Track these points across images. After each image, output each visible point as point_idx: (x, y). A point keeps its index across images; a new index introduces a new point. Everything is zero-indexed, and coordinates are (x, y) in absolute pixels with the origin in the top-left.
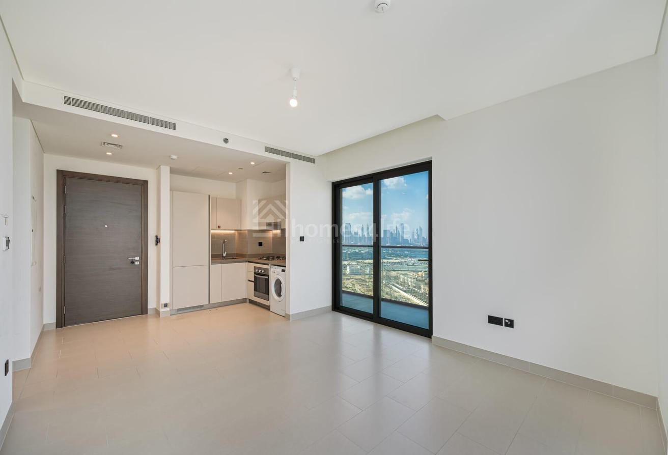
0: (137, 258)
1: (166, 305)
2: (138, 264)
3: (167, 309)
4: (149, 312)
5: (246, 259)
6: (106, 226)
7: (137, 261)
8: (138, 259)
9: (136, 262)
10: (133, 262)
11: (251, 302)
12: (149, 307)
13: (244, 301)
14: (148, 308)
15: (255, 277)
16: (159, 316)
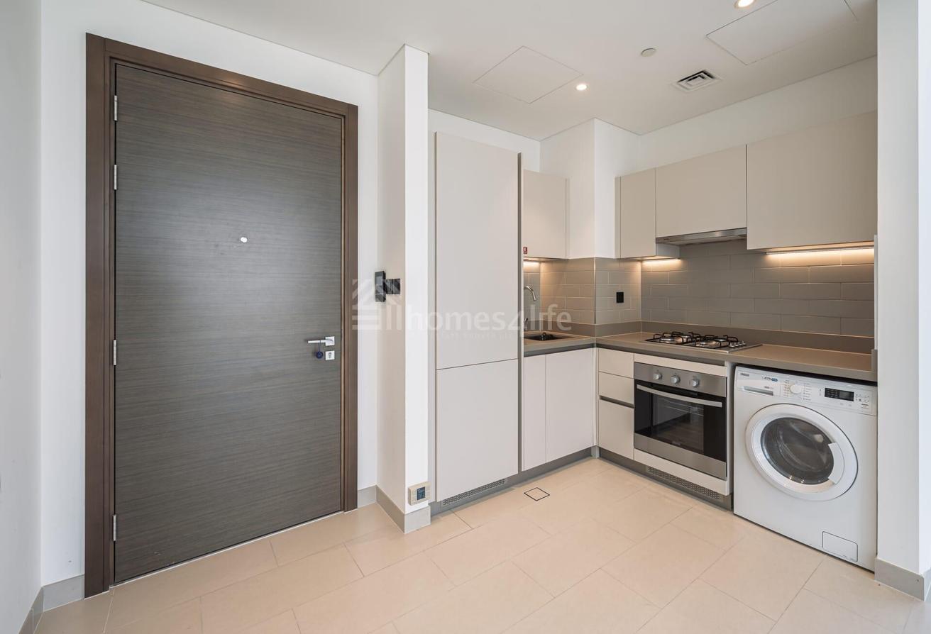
0: (330, 341)
1: (421, 494)
2: (333, 357)
3: (424, 504)
4: (362, 501)
5: (593, 340)
6: (244, 240)
7: (330, 348)
8: (332, 344)
9: (327, 353)
10: (319, 354)
11: (606, 455)
12: (361, 485)
13: (585, 454)
14: (360, 488)
15: (638, 393)
16: (402, 528)
